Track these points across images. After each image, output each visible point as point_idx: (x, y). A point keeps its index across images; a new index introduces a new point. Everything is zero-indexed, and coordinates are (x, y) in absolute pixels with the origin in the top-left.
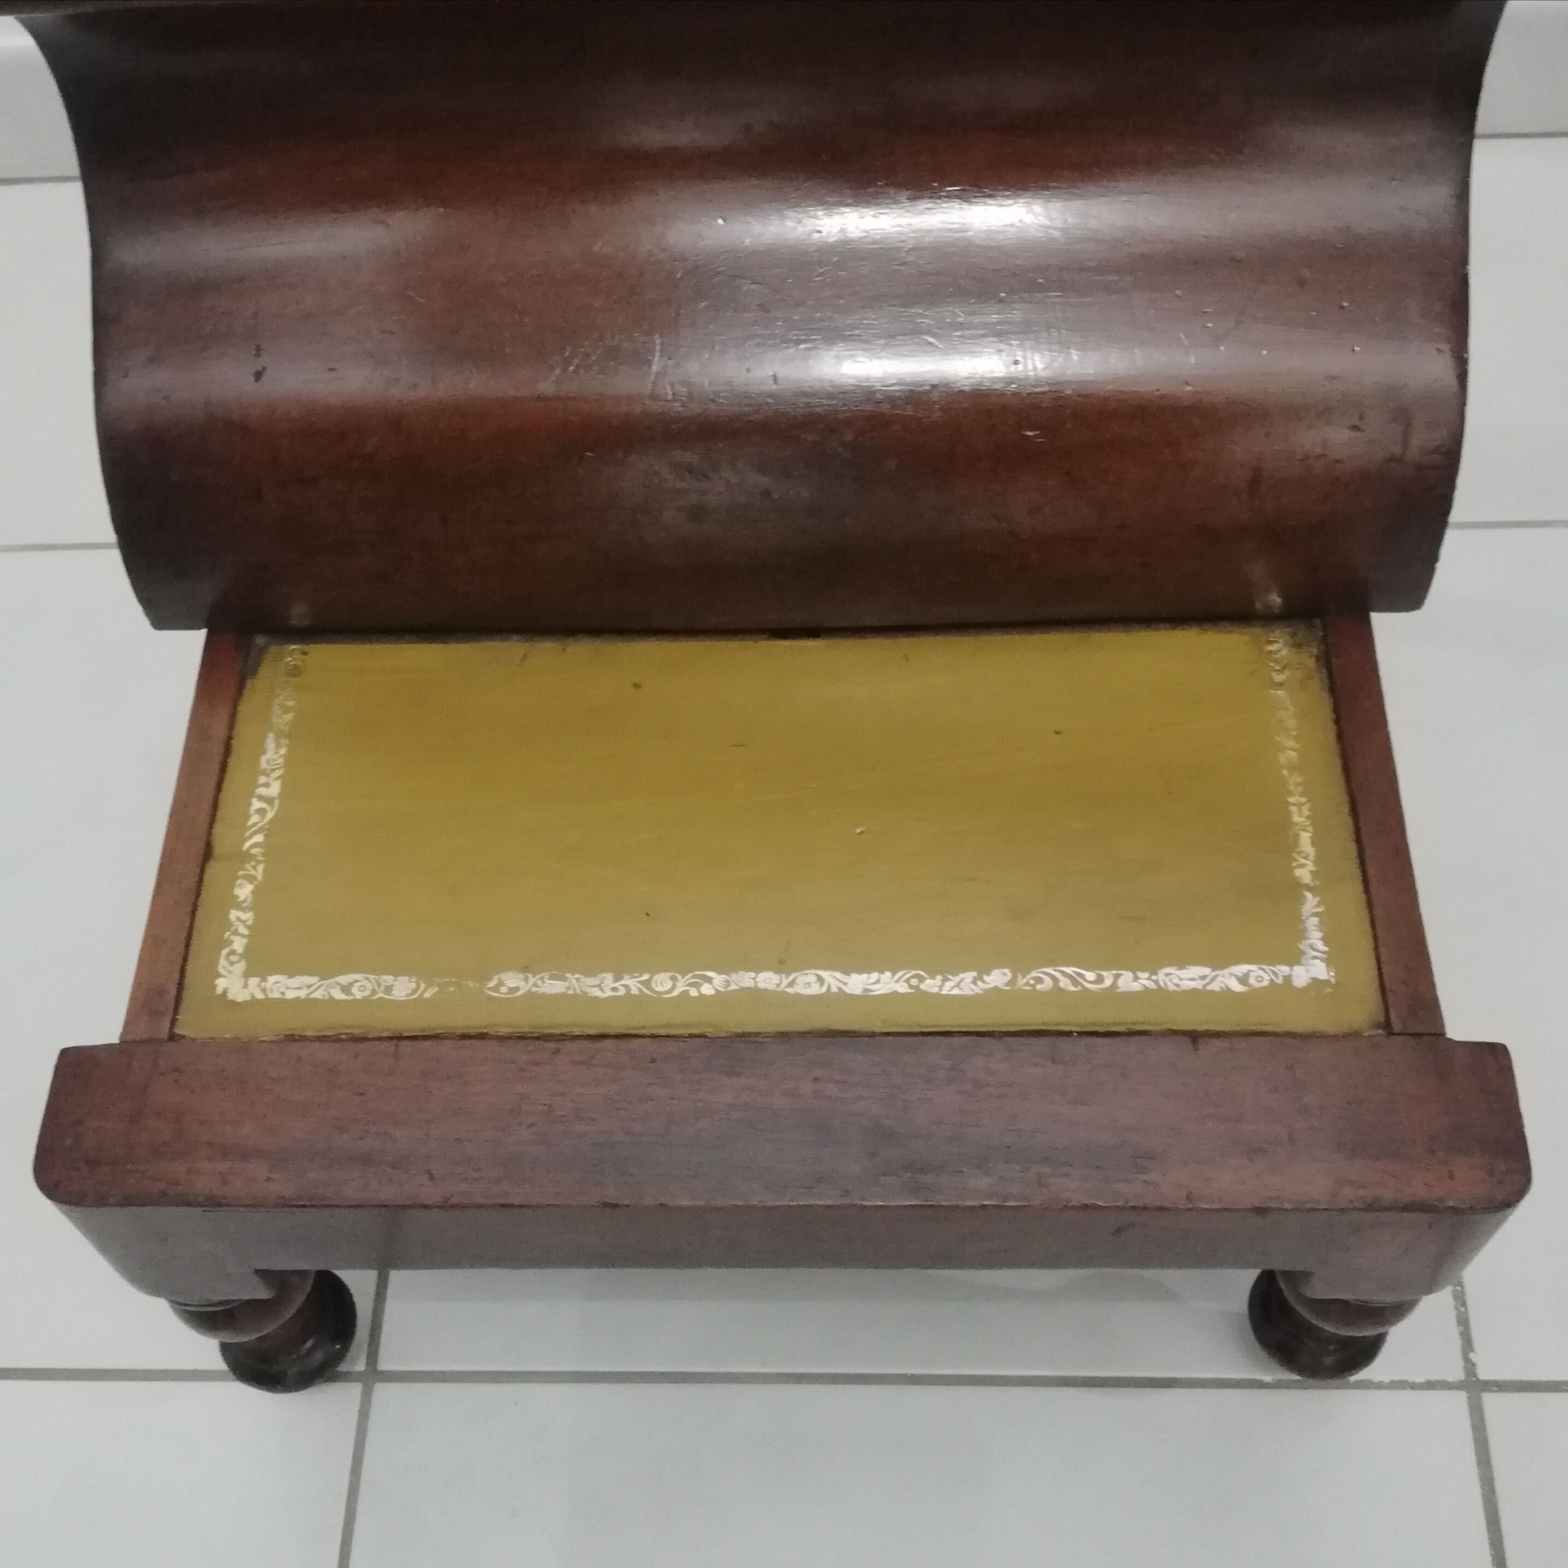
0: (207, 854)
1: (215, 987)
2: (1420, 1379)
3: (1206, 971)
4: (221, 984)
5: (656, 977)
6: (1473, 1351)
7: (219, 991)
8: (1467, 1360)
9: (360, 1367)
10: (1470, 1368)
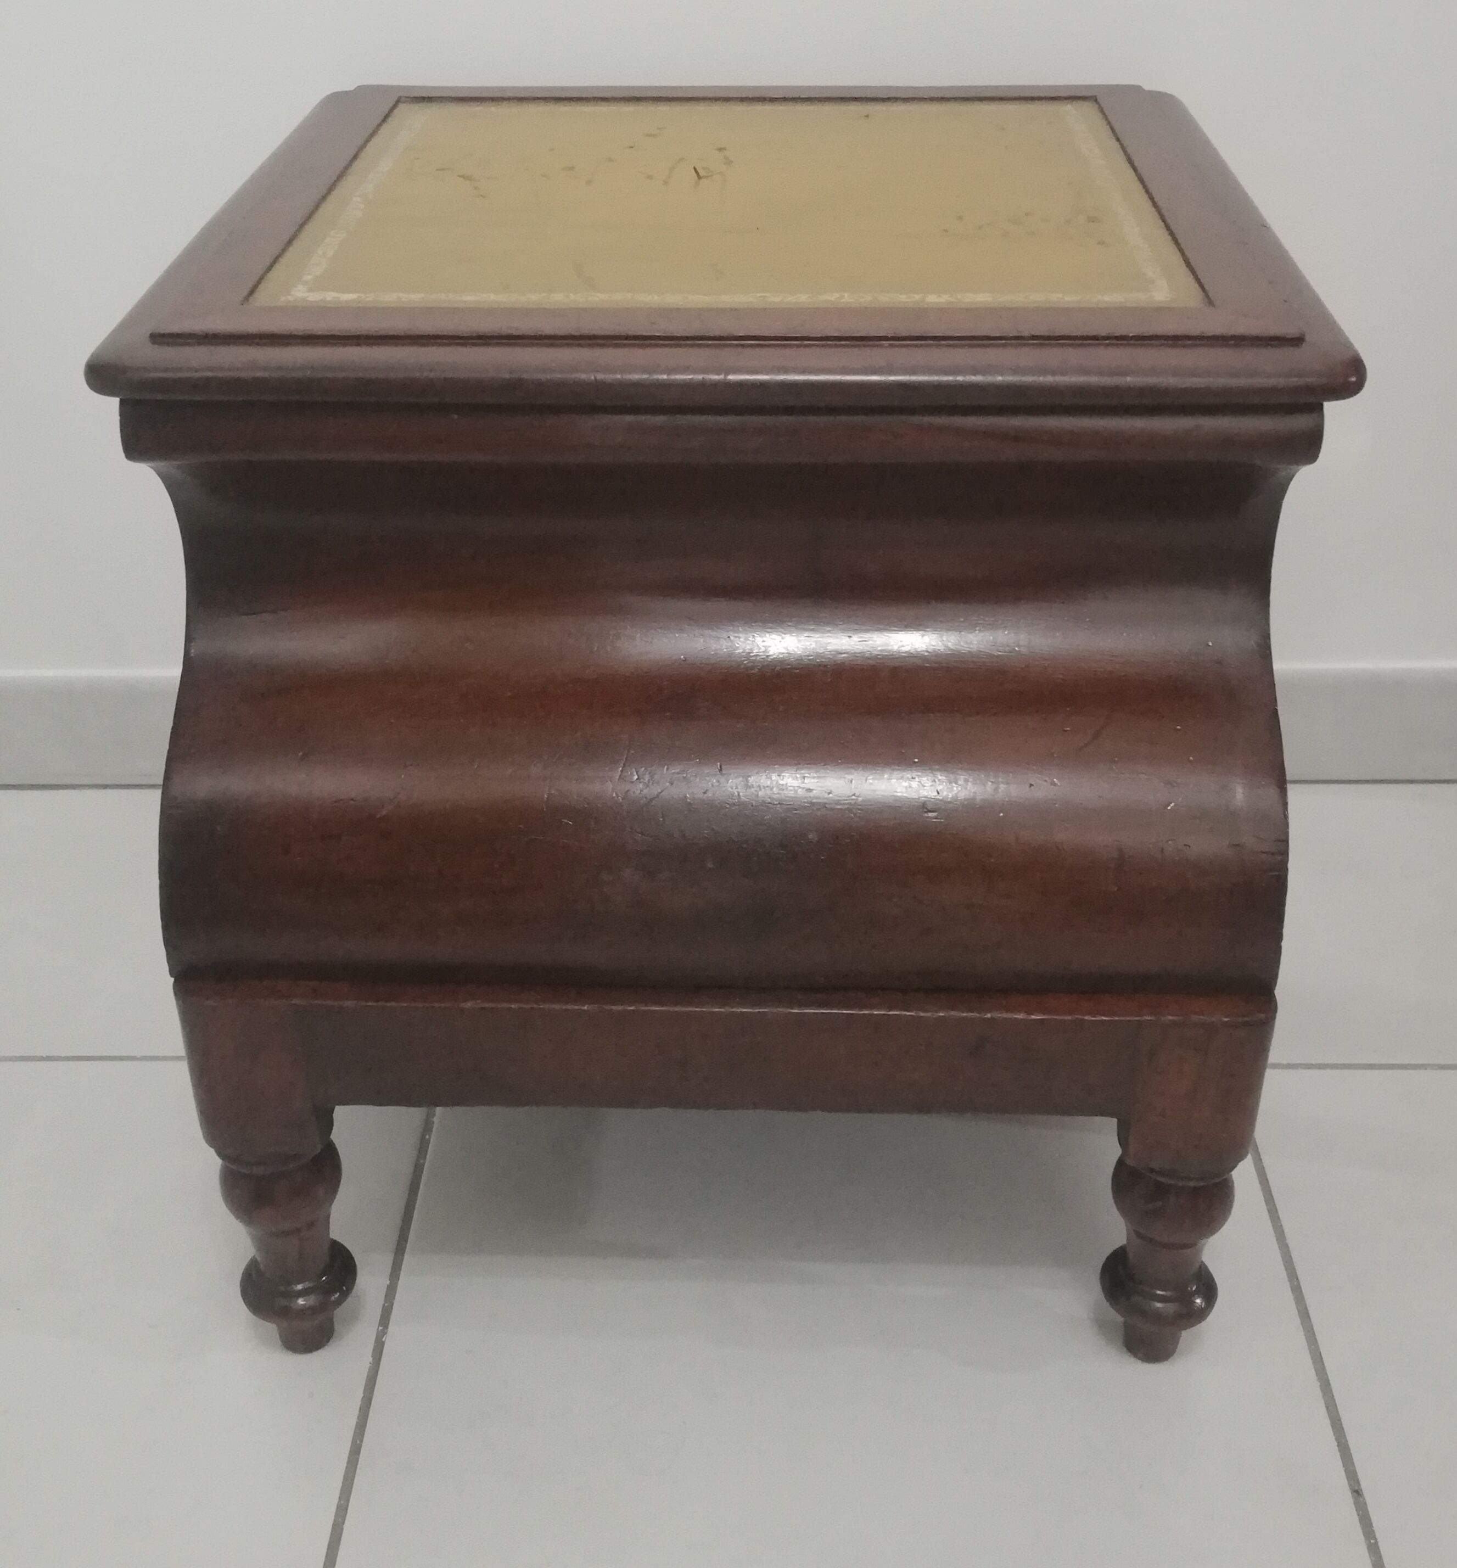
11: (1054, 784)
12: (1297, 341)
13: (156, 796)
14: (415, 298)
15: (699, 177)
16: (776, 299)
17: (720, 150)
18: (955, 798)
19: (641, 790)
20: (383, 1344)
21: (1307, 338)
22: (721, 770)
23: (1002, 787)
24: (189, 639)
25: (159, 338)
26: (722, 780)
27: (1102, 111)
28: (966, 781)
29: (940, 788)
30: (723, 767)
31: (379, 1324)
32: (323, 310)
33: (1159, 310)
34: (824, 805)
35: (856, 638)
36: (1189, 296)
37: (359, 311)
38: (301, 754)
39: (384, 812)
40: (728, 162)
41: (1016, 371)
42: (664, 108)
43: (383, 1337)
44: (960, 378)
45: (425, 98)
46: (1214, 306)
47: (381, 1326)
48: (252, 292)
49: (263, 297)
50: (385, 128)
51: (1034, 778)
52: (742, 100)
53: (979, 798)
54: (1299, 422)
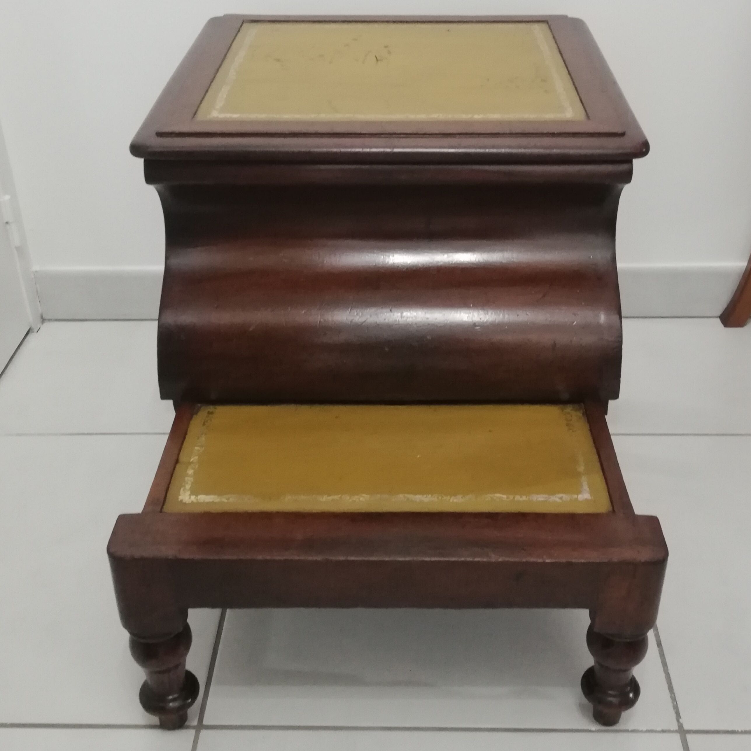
0: (177, 461)
1: (178, 498)
2: (659, 729)
3: (547, 496)
4: (180, 498)
5: (343, 496)
6: (680, 718)
7: (179, 500)
8: (678, 721)
9: (195, 723)
10: (680, 726)
11: (527, 314)
12: (623, 134)
13: (156, 324)
14: (263, 116)
15: (377, 60)
16: (412, 117)
17: (386, 47)
18: (487, 322)
19: (358, 319)
21: (626, 133)
22: (391, 310)
23: (507, 316)
24: (167, 258)
25: (160, 135)
26: (392, 314)
27: (550, 28)
28: (492, 314)
29: (481, 317)
30: (392, 309)
32: (225, 122)
33: (567, 122)
34: (433, 325)
35: (446, 256)
36: (581, 115)
37: (242, 122)
38: (215, 306)
39: (251, 329)
40: (389, 53)
41: (510, 147)
42: (360, 26)
44: (487, 150)
45: (256, 21)
46: (590, 120)
48: (195, 113)
49: (200, 116)
50: (239, 35)
51: (520, 312)
52: (394, 22)
53: (497, 321)
54: (623, 167)
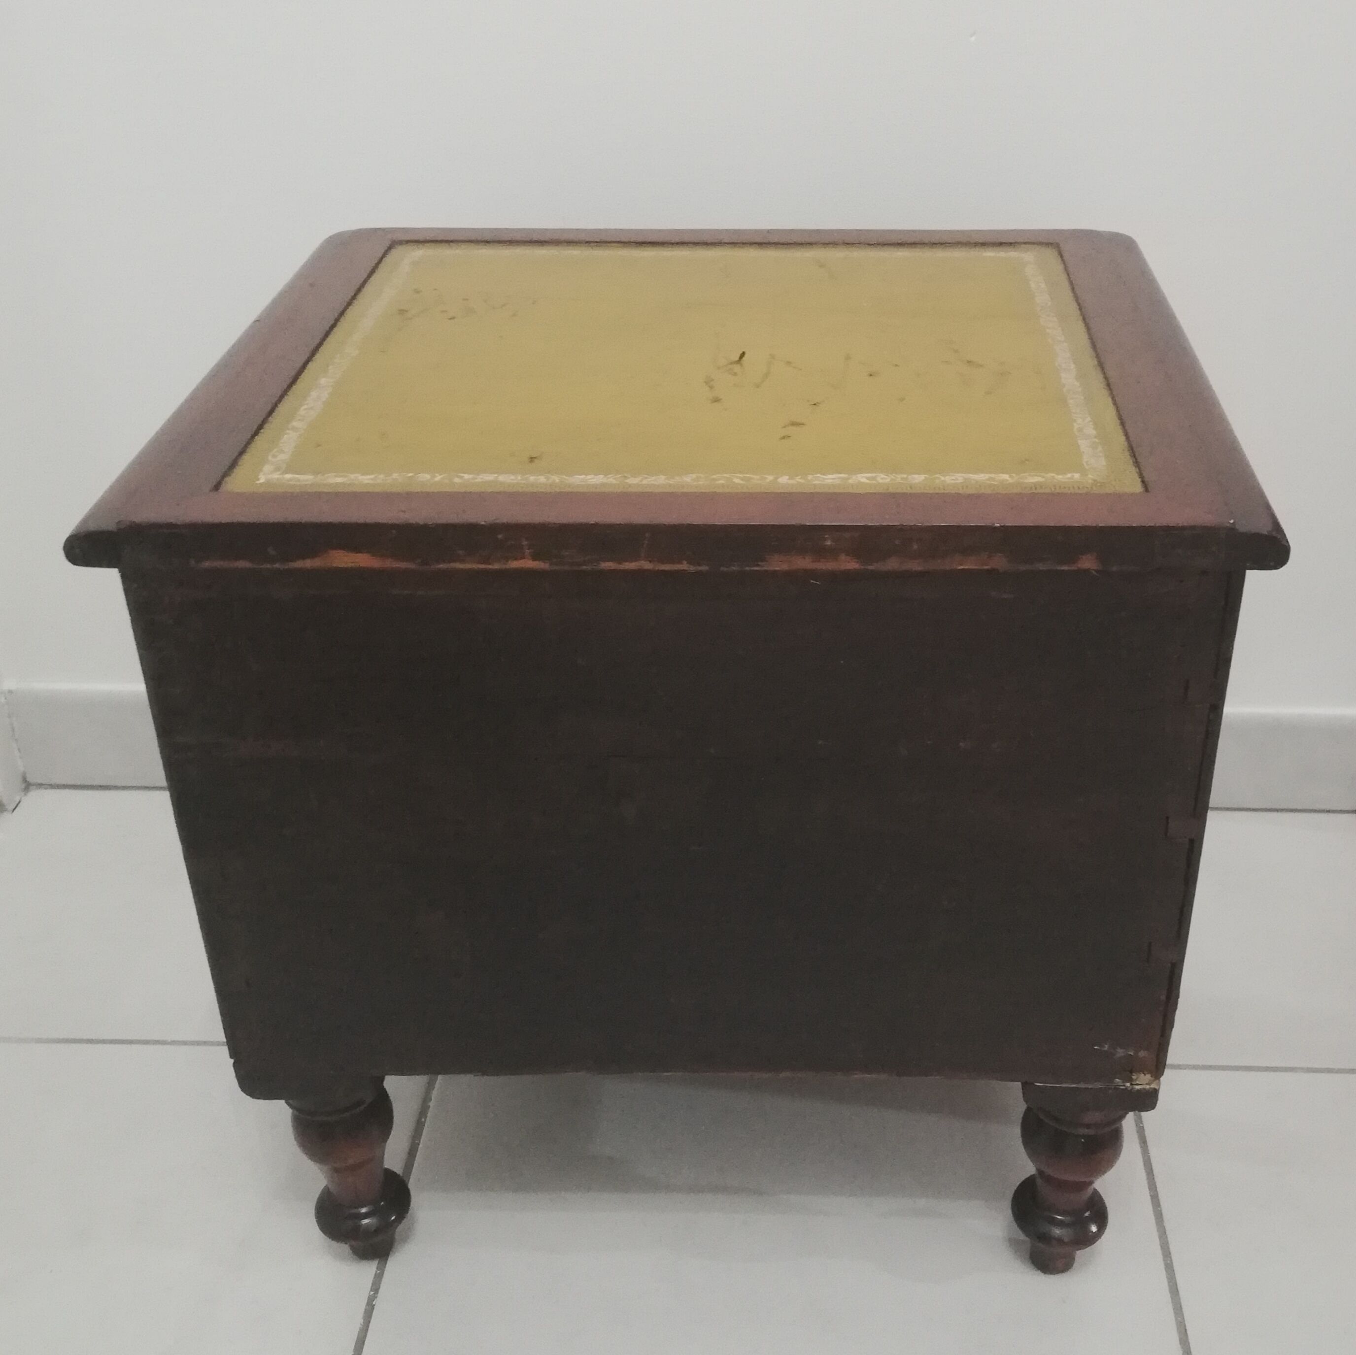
20: (373, 1307)
31: (371, 1289)
43: (374, 1301)
47: (372, 1291)
